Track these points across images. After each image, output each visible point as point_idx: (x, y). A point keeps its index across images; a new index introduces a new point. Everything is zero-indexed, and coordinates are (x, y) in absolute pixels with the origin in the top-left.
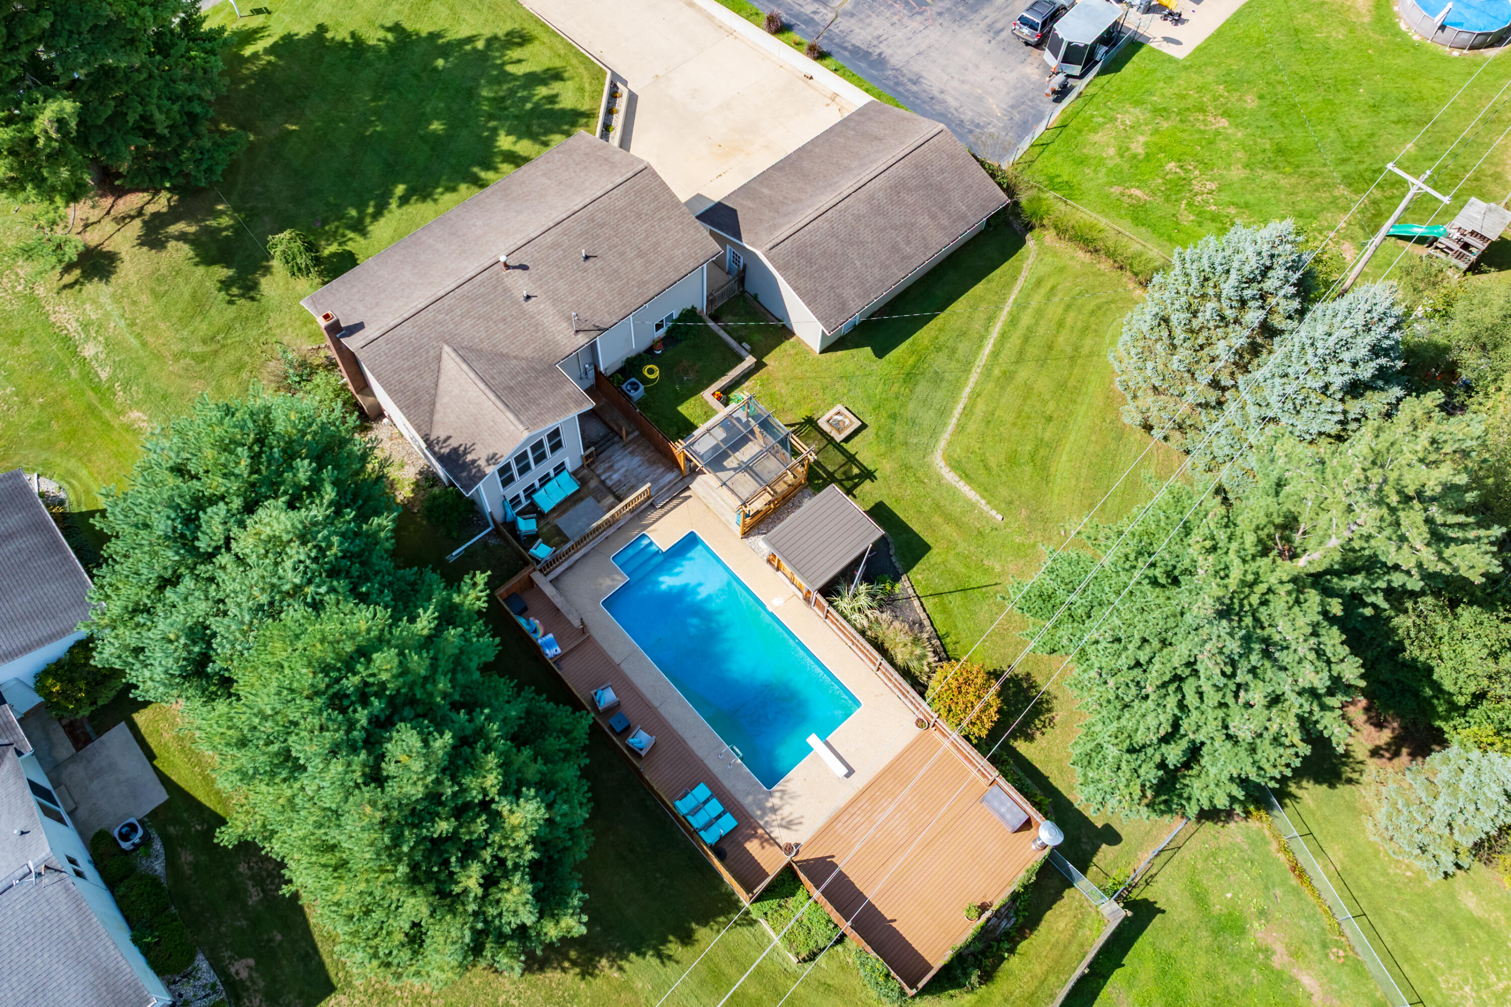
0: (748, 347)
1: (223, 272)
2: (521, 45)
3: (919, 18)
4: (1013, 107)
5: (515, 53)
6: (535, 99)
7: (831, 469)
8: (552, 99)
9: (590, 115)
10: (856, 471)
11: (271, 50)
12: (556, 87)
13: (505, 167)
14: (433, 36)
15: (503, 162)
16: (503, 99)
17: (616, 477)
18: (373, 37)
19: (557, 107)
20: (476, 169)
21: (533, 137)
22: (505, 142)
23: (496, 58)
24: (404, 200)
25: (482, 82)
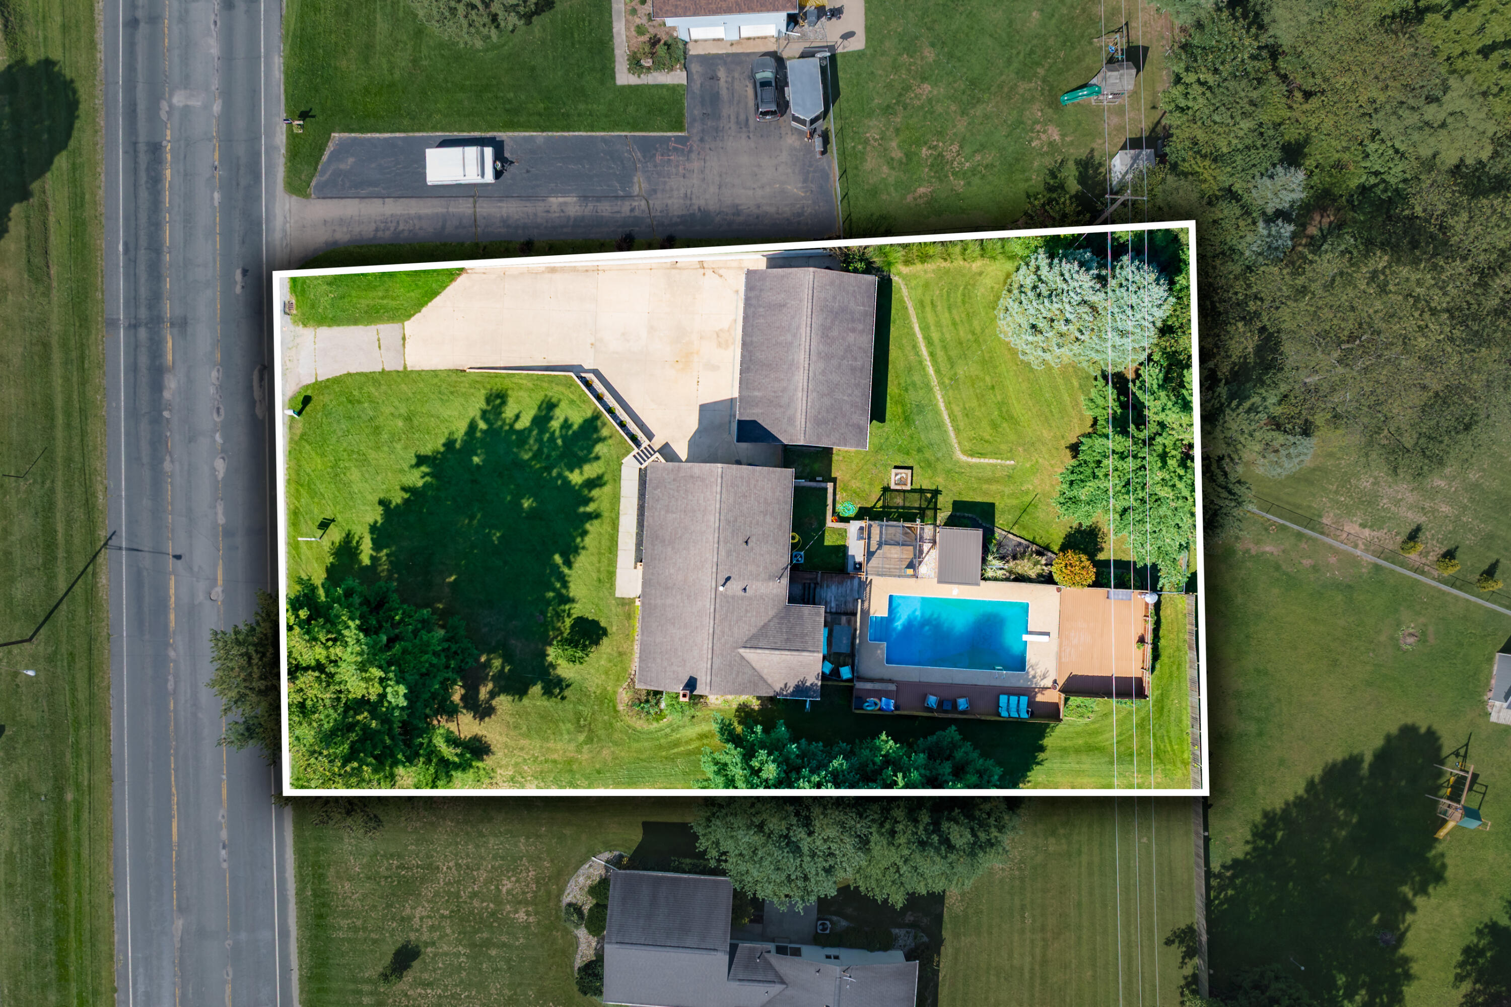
0: (820, 479)
1: (536, 689)
2: (504, 403)
3: (693, 156)
4: (805, 181)
5: (509, 413)
6: (557, 433)
7: (917, 505)
8: (566, 425)
9: (596, 417)
10: (929, 495)
11: (377, 545)
12: (560, 414)
13: (595, 493)
14: (449, 444)
15: (590, 491)
16: (540, 450)
17: (833, 605)
18: (416, 478)
19: (575, 427)
20: (582, 509)
21: (586, 460)
22: (576, 478)
23: (501, 427)
24: (569, 564)
25: (515, 450)
